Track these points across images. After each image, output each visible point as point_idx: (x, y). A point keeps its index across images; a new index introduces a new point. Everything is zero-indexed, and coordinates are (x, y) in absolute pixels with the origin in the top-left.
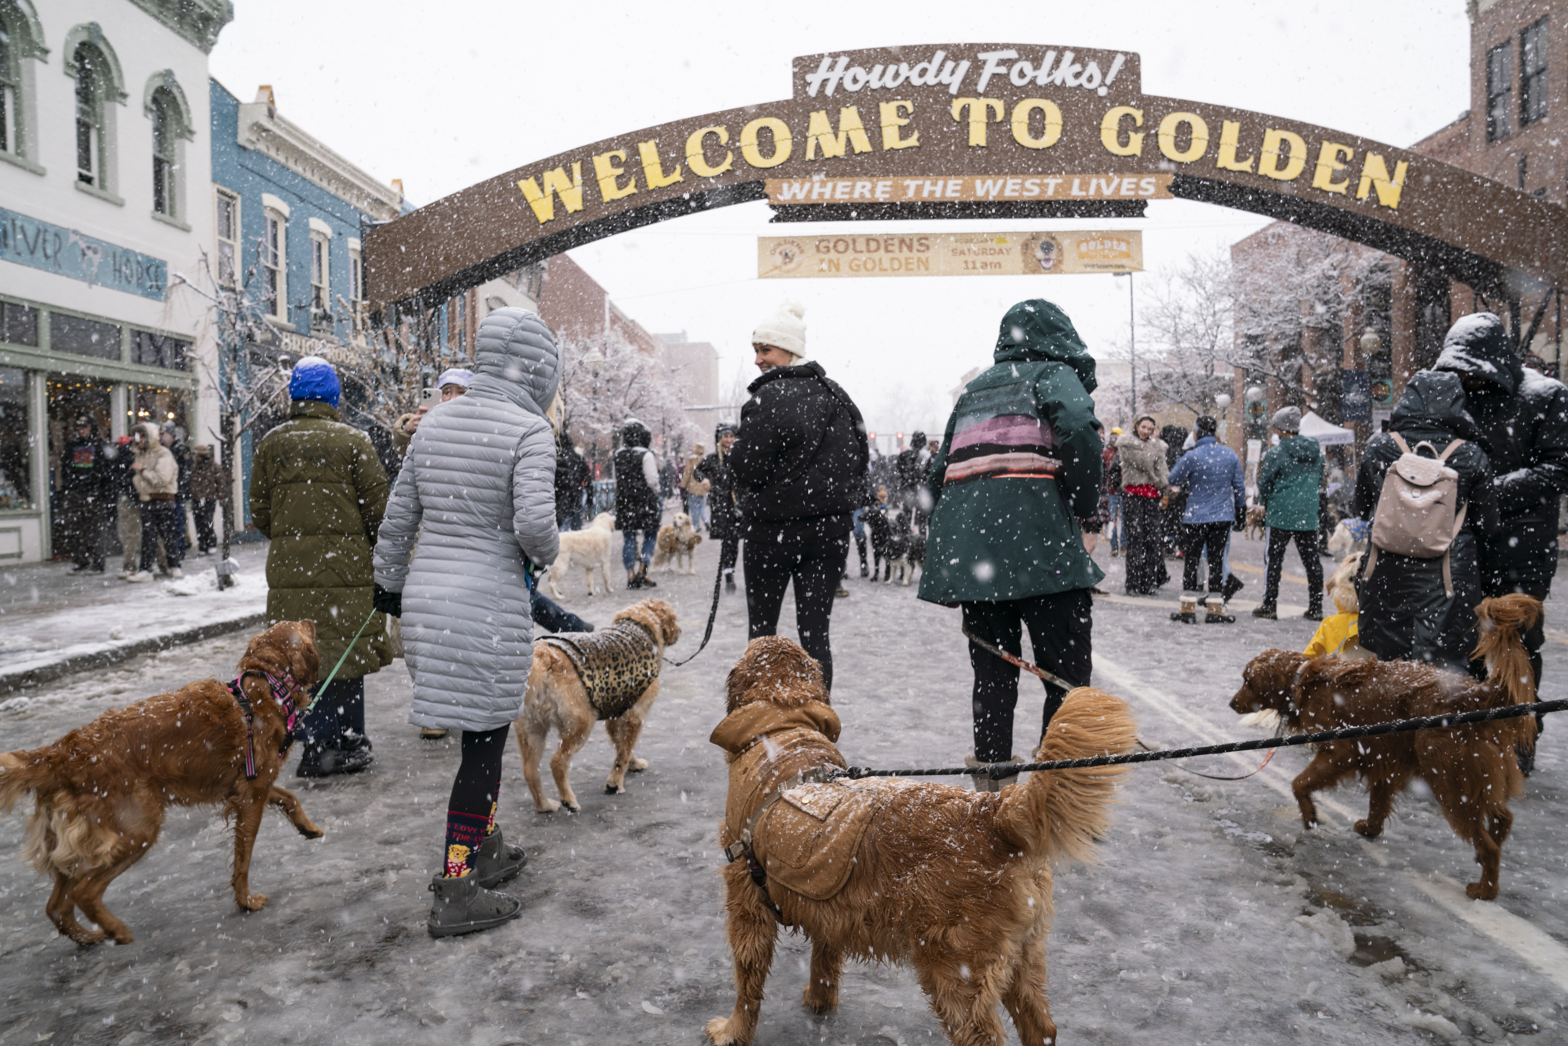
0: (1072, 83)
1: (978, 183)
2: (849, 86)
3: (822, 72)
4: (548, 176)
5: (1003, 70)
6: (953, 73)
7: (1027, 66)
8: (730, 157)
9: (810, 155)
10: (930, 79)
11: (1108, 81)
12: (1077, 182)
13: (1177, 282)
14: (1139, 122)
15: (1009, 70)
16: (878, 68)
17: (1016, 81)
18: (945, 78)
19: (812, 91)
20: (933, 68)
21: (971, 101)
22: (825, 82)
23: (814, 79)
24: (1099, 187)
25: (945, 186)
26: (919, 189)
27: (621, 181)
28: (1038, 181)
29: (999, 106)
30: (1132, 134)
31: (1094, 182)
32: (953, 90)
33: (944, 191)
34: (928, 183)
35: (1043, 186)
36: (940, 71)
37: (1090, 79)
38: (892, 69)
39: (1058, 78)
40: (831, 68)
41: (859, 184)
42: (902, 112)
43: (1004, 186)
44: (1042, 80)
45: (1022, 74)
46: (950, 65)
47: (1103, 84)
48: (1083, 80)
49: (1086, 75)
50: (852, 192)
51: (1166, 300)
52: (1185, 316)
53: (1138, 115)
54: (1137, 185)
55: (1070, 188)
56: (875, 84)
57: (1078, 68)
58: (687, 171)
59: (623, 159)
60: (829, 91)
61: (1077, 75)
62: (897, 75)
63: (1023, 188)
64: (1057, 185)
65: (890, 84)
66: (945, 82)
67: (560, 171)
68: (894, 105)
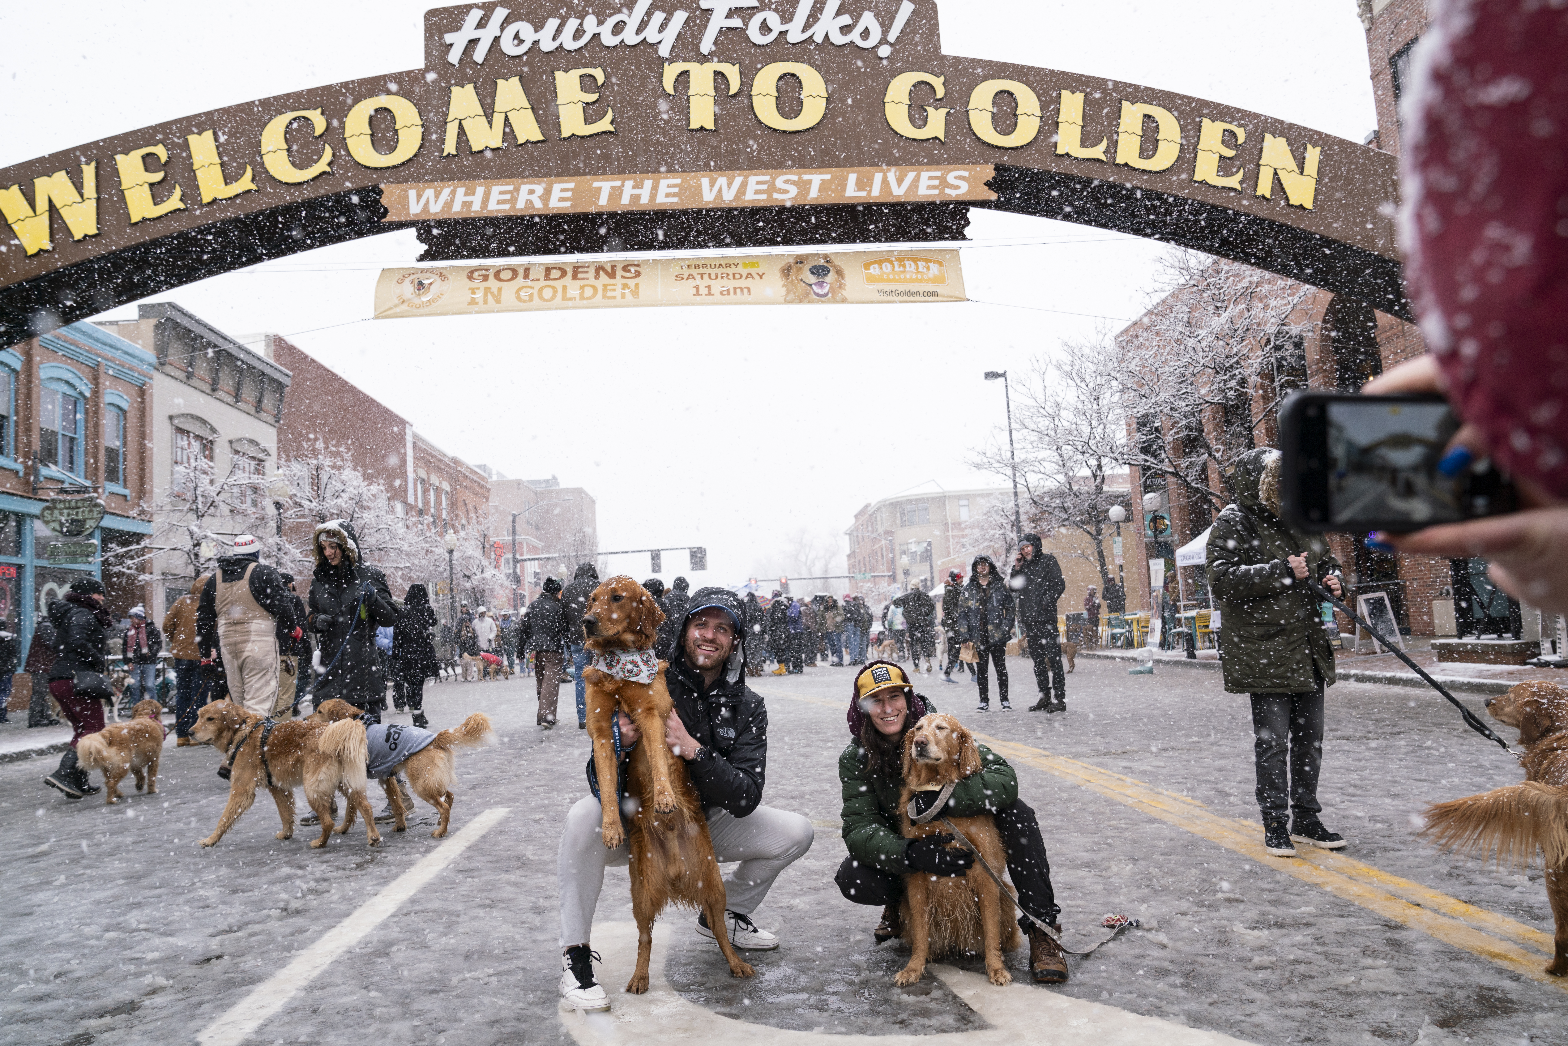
0: (838, 39)
1: (705, 182)
2: (508, 47)
3: (468, 31)
4: (44, 186)
5: (737, 22)
6: (662, 28)
7: (773, 20)
8: (328, 153)
9: (450, 147)
10: (630, 37)
11: (892, 37)
12: (852, 178)
13: (1053, 375)
14: (940, 93)
15: (746, 24)
16: (552, 24)
17: (755, 35)
18: (651, 34)
19: (454, 57)
20: (633, 21)
21: (693, 67)
22: (473, 43)
23: (458, 40)
24: (885, 182)
25: (655, 188)
26: (616, 193)
27: (158, 192)
28: (795, 178)
29: (733, 73)
30: (930, 110)
31: (878, 177)
32: (664, 51)
33: (653, 196)
34: (629, 184)
35: (804, 186)
36: (643, 26)
37: (866, 34)
38: (572, 24)
39: (818, 32)
40: (481, 24)
41: (525, 188)
42: (588, 83)
43: (744, 185)
44: (795, 35)
45: (765, 28)
46: (659, 17)
47: (883, 41)
48: (855, 36)
49: (859, 28)
50: (513, 201)
51: (1041, 398)
52: (1063, 413)
53: (938, 83)
54: (943, 180)
55: (844, 189)
56: (547, 45)
57: (846, 20)
58: (262, 175)
59: (164, 158)
60: (479, 55)
61: (845, 30)
62: (578, 33)
63: (772, 188)
64: (824, 182)
65: (570, 45)
66: (650, 40)
67: (61, 177)
68: (575, 74)
